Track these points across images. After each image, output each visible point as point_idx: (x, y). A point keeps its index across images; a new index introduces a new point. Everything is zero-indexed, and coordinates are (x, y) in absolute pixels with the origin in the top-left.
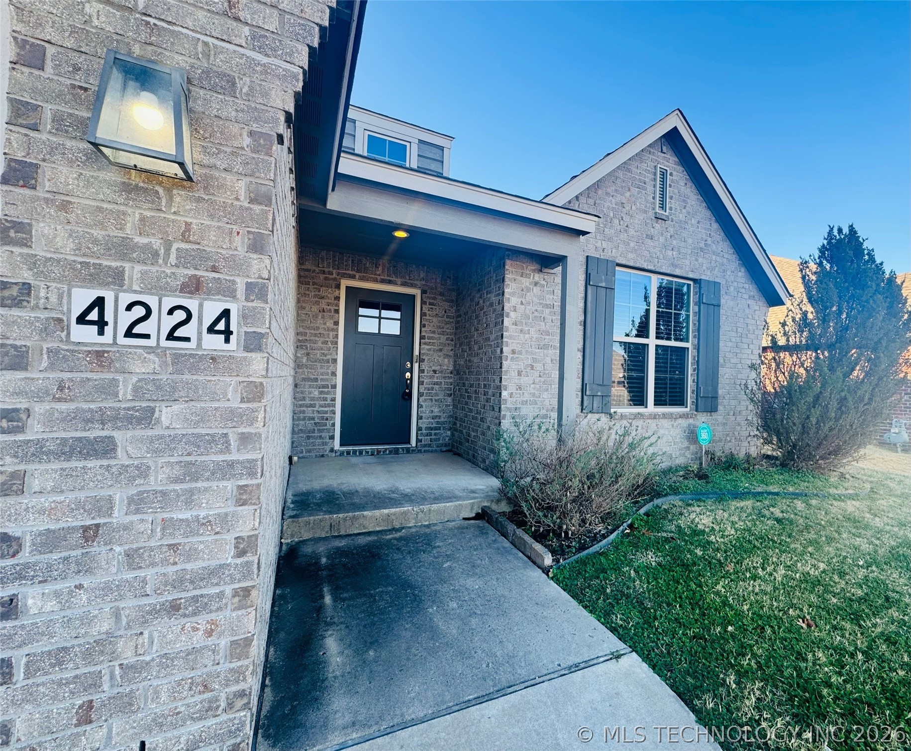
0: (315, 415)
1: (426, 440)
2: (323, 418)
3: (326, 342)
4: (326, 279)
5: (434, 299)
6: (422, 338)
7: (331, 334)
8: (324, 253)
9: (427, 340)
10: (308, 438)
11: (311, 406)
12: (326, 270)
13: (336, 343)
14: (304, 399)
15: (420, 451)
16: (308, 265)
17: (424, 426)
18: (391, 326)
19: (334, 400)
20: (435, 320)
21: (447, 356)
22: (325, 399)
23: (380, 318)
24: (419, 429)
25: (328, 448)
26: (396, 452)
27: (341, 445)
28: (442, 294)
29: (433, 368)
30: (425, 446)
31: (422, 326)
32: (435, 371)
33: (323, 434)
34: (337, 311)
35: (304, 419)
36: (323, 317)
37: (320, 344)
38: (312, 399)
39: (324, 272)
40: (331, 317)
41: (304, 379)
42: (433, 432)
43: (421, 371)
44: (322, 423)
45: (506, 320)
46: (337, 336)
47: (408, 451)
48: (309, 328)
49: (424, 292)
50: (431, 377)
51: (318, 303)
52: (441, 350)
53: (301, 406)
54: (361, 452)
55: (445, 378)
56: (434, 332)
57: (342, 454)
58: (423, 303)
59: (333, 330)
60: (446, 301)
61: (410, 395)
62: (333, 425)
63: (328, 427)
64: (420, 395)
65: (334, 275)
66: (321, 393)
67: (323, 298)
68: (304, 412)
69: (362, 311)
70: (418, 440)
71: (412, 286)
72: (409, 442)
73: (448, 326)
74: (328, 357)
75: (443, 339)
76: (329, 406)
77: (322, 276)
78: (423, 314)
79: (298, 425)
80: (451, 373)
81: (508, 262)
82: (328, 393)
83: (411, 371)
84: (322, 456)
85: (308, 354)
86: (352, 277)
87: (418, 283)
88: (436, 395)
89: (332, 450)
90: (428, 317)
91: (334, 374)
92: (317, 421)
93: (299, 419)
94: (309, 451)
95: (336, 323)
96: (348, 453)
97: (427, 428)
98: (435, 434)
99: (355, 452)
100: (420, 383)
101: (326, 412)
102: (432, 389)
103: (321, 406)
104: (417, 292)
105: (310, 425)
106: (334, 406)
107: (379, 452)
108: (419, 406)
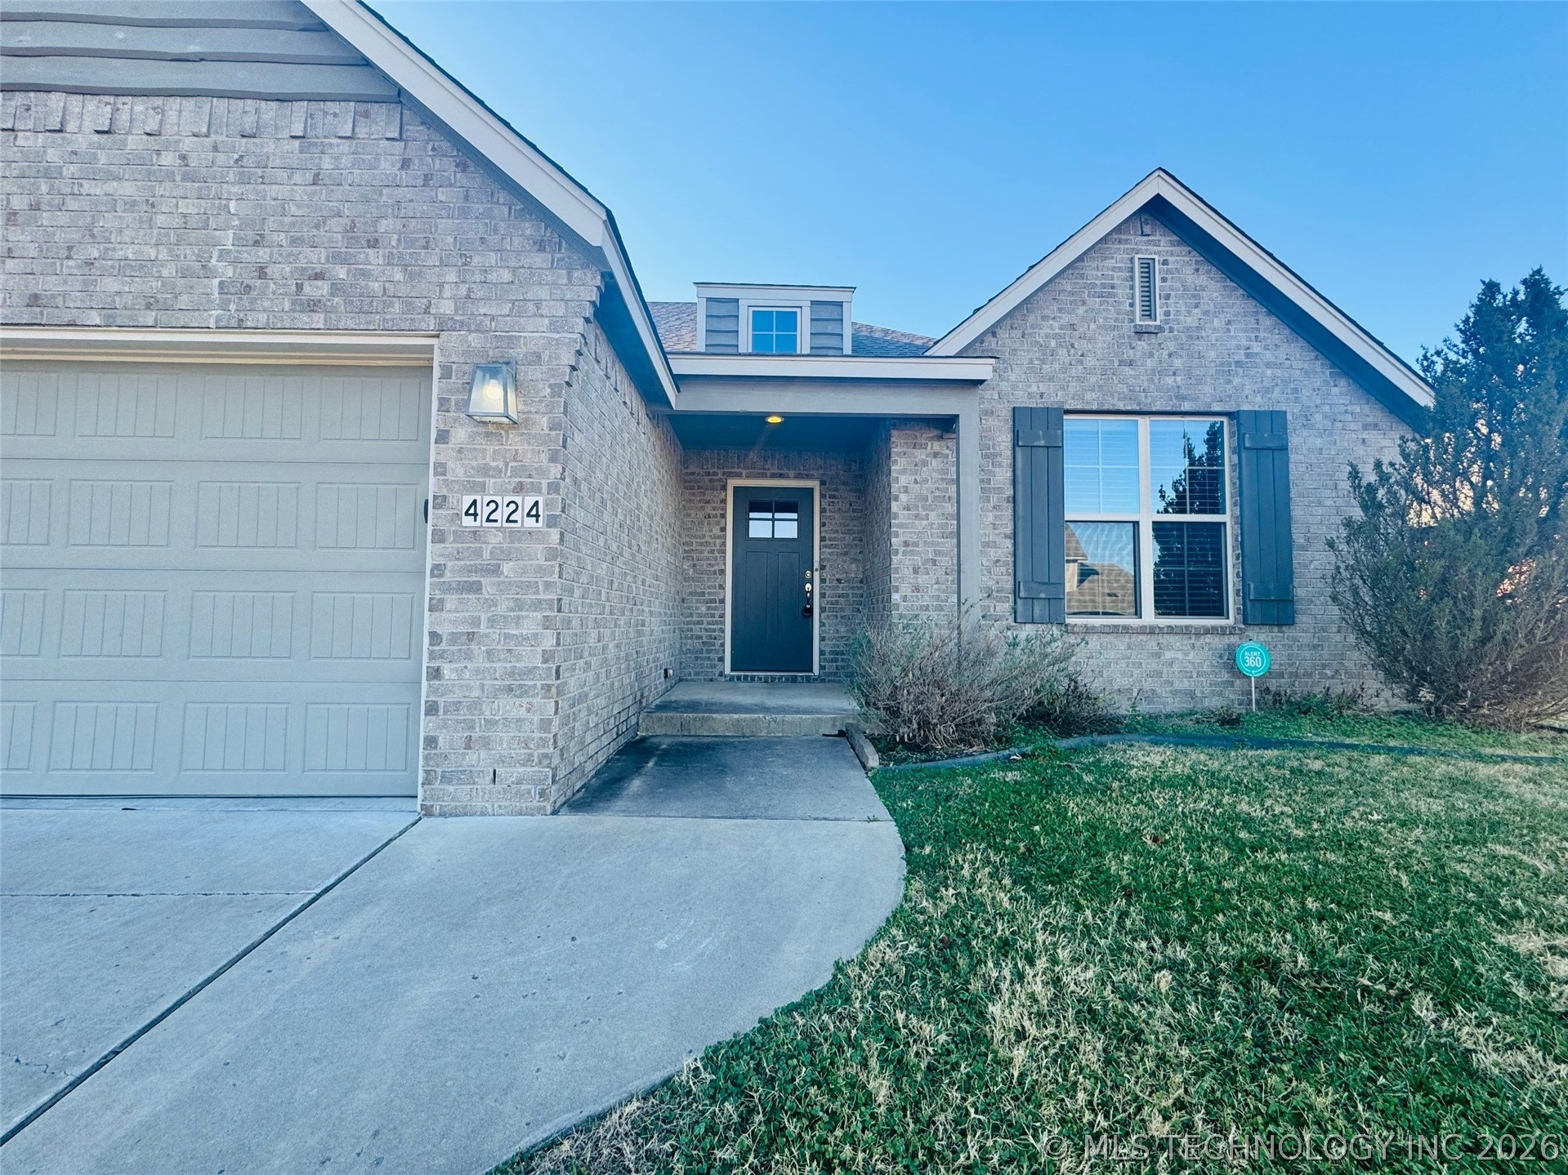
0: (704, 633)
1: (831, 667)
2: (710, 636)
3: (712, 552)
4: (711, 481)
5: (836, 490)
6: (822, 539)
7: (718, 541)
8: (707, 453)
9: (828, 542)
10: (697, 658)
11: (699, 623)
12: (711, 471)
13: (724, 552)
14: (691, 615)
15: (823, 681)
16: (692, 469)
17: (827, 649)
18: (787, 528)
19: (722, 616)
20: (837, 516)
21: (854, 560)
22: (713, 616)
23: (773, 520)
24: (822, 653)
25: (717, 672)
26: (794, 680)
27: (732, 670)
28: (845, 483)
29: (838, 576)
30: (830, 674)
31: (823, 524)
32: (839, 581)
33: (711, 655)
34: (723, 516)
35: (691, 638)
36: (709, 524)
37: (706, 554)
38: (700, 615)
39: (708, 474)
40: (718, 523)
41: (691, 593)
42: (840, 657)
43: (823, 581)
44: (711, 643)
45: (894, 504)
46: (724, 544)
47: (808, 679)
48: (695, 537)
49: (823, 483)
50: (834, 588)
51: (702, 508)
52: (846, 554)
53: (689, 623)
54: (753, 679)
55: (852, 588)
56: (837, 532)
57: (732, 679)
58: (822, 496)
59: (719, 537)
60: (851, 491)
61: (811, 611)
62: (723, 645)
63: (717, 647)
64: (822, 610)
65: (720, 476)
66: (709, 608)
67: (708, 502)
68: (691, 630)
69: (752, 515)
70: (822, 667)
71: (808, 477)
72: (811, 671)
73: (855, 522)
74: (716, 568)
75: (849, 539)
76: (717, 623)
77: (707, 478)
78: (823, 511)
79: (686, 644)
80: (861, 582)
81: (895, 433)
82: (716, 608)
83: (811, 581)
84: (711, 680)
85: (694, 566)
86: (739, 475)
87: (815, 473)
88: (842, 609)
89: (721, 674)
90: (828, 514)
91: (722, 587)
92: (705, 640)
93: (687, 637)
94: (697, 674)
95: (723, 529)
96: (739, 678)
97: (831, 653)
98: (843, 660)
99: (746, 677)
100: (822, 595)
101: (714, 631)
102: (837, 602)
103: (709, 623)
104: (814, 484)
105: (698, 644)
106: (723, 623)
107: (773, 679)
108: (822, 624)
